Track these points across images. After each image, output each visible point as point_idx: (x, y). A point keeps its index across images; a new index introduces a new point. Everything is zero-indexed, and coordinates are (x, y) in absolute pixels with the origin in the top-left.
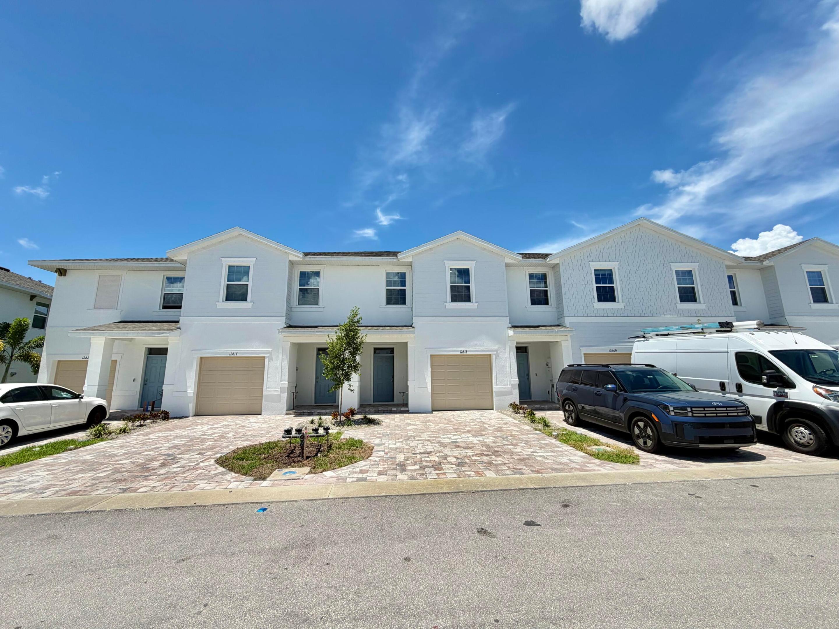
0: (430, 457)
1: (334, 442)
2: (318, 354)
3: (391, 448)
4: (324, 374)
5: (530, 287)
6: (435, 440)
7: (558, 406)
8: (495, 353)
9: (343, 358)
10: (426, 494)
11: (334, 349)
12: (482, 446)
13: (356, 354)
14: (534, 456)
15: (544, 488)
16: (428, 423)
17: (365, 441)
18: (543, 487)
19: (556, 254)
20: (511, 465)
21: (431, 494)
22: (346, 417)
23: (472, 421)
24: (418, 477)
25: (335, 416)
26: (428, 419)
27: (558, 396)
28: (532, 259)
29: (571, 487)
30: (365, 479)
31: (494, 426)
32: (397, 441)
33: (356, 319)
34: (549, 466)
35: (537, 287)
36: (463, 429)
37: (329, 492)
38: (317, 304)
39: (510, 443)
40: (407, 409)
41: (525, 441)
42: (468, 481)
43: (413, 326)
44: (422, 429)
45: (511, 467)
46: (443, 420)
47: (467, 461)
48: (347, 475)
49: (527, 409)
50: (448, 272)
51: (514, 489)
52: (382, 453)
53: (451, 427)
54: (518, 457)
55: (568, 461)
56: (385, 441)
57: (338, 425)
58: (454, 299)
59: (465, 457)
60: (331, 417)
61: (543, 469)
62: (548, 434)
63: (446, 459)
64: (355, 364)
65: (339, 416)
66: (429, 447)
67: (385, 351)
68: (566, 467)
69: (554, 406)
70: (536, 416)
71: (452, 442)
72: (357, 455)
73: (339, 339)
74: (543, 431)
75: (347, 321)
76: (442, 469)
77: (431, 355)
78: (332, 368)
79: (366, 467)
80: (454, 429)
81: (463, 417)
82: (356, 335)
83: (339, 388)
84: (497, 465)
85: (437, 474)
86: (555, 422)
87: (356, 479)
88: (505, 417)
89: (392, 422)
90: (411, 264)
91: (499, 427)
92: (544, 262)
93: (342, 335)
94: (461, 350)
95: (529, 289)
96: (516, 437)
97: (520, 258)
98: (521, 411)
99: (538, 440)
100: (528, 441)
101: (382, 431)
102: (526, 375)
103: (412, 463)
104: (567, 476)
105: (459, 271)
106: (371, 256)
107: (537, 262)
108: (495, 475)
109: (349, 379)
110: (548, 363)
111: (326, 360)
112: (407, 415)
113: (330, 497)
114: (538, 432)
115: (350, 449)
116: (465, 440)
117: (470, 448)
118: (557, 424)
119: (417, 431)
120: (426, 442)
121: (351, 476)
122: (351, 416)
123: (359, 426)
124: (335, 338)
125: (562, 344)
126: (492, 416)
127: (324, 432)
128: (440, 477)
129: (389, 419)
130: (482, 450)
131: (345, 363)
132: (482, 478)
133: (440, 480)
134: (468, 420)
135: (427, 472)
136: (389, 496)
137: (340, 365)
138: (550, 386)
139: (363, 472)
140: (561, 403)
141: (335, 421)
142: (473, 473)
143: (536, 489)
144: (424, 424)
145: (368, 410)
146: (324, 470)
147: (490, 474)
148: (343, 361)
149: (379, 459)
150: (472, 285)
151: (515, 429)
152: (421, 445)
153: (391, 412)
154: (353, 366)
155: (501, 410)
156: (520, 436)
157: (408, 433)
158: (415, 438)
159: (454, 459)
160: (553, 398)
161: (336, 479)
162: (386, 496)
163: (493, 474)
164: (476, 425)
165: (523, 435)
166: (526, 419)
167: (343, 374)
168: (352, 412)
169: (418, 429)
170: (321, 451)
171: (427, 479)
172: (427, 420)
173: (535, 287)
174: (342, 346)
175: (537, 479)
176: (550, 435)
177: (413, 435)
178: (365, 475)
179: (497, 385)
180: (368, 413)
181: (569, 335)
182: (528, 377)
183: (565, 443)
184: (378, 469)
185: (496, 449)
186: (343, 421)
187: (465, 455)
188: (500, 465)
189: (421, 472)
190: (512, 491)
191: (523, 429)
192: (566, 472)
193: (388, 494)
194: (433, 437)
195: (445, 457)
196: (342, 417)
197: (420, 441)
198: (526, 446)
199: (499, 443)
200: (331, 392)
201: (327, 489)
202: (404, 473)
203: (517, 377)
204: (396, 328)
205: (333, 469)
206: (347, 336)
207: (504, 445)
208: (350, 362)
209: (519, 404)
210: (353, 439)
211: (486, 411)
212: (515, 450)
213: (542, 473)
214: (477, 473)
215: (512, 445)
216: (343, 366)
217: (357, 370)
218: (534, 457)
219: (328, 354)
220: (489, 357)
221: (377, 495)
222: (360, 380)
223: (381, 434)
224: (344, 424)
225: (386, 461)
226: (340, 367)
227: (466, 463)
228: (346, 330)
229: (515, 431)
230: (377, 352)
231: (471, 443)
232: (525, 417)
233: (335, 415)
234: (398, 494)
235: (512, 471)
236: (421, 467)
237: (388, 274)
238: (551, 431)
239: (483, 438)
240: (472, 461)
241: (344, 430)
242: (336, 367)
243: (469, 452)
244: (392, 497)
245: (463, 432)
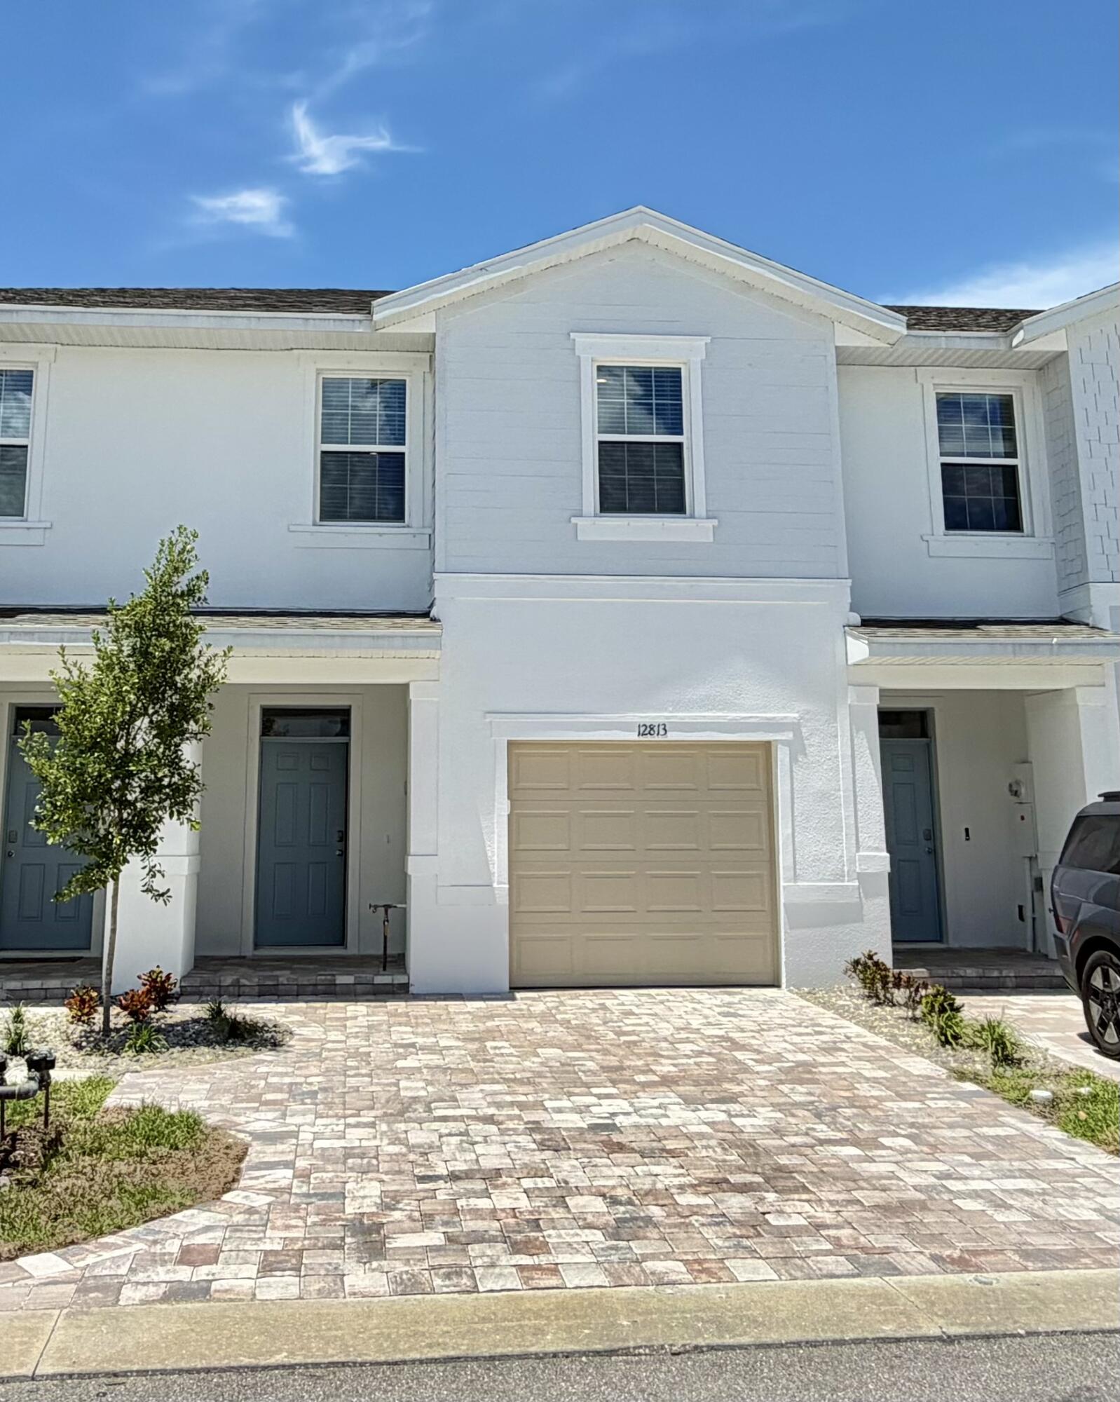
0: (495, 1193)
1: (76, 1121)
2: (16, 731)
3: (325, 1155)
4: (39, 820)
5: (942, 454)
6: (519, 1118)
7: (1059, 972)
8: (789, 736)
9: (126, 750)
10: (467, 1359)
11: (84, 712)
12: (725, 1145)
13: (186, 731)
14: (951, 1192)
15: (987, 1337)
16: (489, 1044)
17: (212, 1119)
18: (982, 1330)
19: (1055, 312)
20: (845, 1233)
21: (492, 1358)
22: (132, 1014)
23: (683, 1035)
24: (438, 1282)
25: (83, 1008)
26: (490, 1024)
27: (1060, 929)
28: (950, 333)
29: (1103, 1332)
30: (202, 1291)
31: (779, 1057)
32: (351, 1120)
33: (181, 584)
34: (1014, 1238)
35: (970, 455)
36: (644, 1072)
37: (41, 1345)
38: (19, 512)
39: (844, 1135)
40: (400, 979)
41: (912, 1125)
42: (654, 1304)
43: (434, 613)
44: (463, 1071)
45: (845, 1242)
46: (557, 1032)
47: (656, 1212)
48: (123, 1270)
49: (925, 986)
50: (590, 381)
51: (856, 1342)
52: (283, 1176)
53: (592, 1059)
54: (878, 1197)
55: (1095, 1216)
56: (298, 1120)
57: (96, 1047)
58: (612, 502)
59: (647, 1193)
60: (65, 1010)
61: (986, 1252)
62: (1014, 1095)
63: (561, 1202)
64: (176, 779)
65: (101, 1009)
66: (495, 1149)
67: (316, 722)
68: (1087, 1245)
69: (1044, 973)
70: (965, 1014)
71: (594, 1128)
72: (173, 1184)
73: (110, 667)
74: (994, 1082)
75: (143, 589)
76: (544, 1248)
77: (511, 744)
78: (74, 795)
79: (210, 1235)
80: (605, 1069)
81: (645, 1019)
82: (183, 651)
83: (104, 883)
84: (783, 1234)
85: (521, 1268)
86: (1043, 1044)
87: (163, 1288)
88: (828, 1018)
89: (333, 1036)
90: (428, 347)
91: (799, 1064)
92: (1003, 347)
93: (121, 651)
94: (642, 721)
95: (936, 462)
96: (875, 1107)
97: (899, 326)
98: (900, 995)
99: (969, 1121)
100: (924, 1126)
101: (286, 1074)
102: (921, 836)
103: (411, 1218)
104: (1091, 1285)
105: (643, 376)
106: (258, 308)
107: (974, 345)
108: (775, 1277)
109: (148, 846)
110: (1018, 783)
111: (50, 758)
112: (401, 1006)
113: (46, 1369)
114: (969, 1086)
115: (142, 1154)
116: (651, 1121)
117: (673, 1154)
118: (1055, 1050)
119: (440, 1076)
120: (480, 1126)
121: (141, 1277)
122: (152, 1008)
123: (188, 1052)
124: (89, 665)
125: (1080, 703)
126: (773, 1013)
127: (31, 1079)
128: (533, 1283)
129: (322, 1021)
130: (720, 1166)
131: (131, 775)
132: (715, 1290)
133: (529, 1299)
134: (665, 1030)
135: (479, 1262)
136: (306, 1366)
137: (112, 781)
138: (1029, 886)
139: (194, 1257)
140: (1070, 958)
141: (81, 1027)
142: (680, 1267)
143: (950, 1340)
144: (474, 1046)
145: (228, 980)
146: (23, 1250)
147: (755, 1270)
148: (123, 765)
149: (270, 1199)
150: (693, 439)
151: (869, 1071)
152: (455, 1140)
153: (332, 993)
154: (169, 785)
155: (810, 988)
156: (889, 1104)
157: (403, 1084)
158: (430, 1110)
159: (599, 1205)
160: (1039, 941)
161: (73, 1287)
162: (292, 1367)
163: (765, 1271)
164: (700, 1053)
165: (904, 1098)
166: (920, 1030)
167: (121, 823)
168: (160, 992)
169: (445, 1070)
170: (16, 1164)
171: (475, 1290)
172: (488, 1031)
173: (962, 455)
174: (119, 697)
175: (955, 1294)
176: (1023, 1101)
177: (423, 1093)
178: (203, 1272)
179: (796, 878)
180: (230, 995)
181: (1109, 663)
182: (930, 844)
183: (1084, 1135)
184: (262, 1247)
185: (783, 1160)
186: (118, 1031)
187: (647, 1184)
188: (799, 1230)
189: (449, 1260)
190: (846, 1349)
191: (907, 1074)
192: (1087, 1267)
193: (299, 1359)
194: (512, 1104)
195: (559, 1193)
196: (114, 1010)
197: (451, 1124)
198: (915, 1147)
199: (797, 1134)
200: (66, 899)
201: (33, 1332)
202: (375, 1264)
203: (884, 846)
204: (358, 621)
205: (60, 1245)
206: (143, 653)
207: (822, 1142)
208: (153, 772)
209: (889, 963)
210: (160, 1110)
211: (746, 991)
212: (865, 1165)
213: (979, 1269)
214: (698, 1267)
215: (856, 1143)
216: (125, 787)
217: (186, 805)
218: (946, 1197)
219: (60, 734)
220: (760, 752)
221: (253, 1362)
222: (196, 848)
223: (280, 1090)
224: (123, 1043)
225: (297, 1209)
226: (109, 791)
227: (648, 1221)
228: (139, 628)
229: (867, 1079)
230: (275, 727)
231: (677, 1132)
232: (915, 1019)
233: (83, 1002)
234: (343, 1359)
235: (848, 1258)
236: (450, 1239)
237: (331, 389)
238: (1028, 1081)
239: (727, 1112)
240: (679, 1215)
241: (122, 1068)
242: (94, 789)
243: (666, 1174)
244: (319, 1372)
245: (644, 1086)
